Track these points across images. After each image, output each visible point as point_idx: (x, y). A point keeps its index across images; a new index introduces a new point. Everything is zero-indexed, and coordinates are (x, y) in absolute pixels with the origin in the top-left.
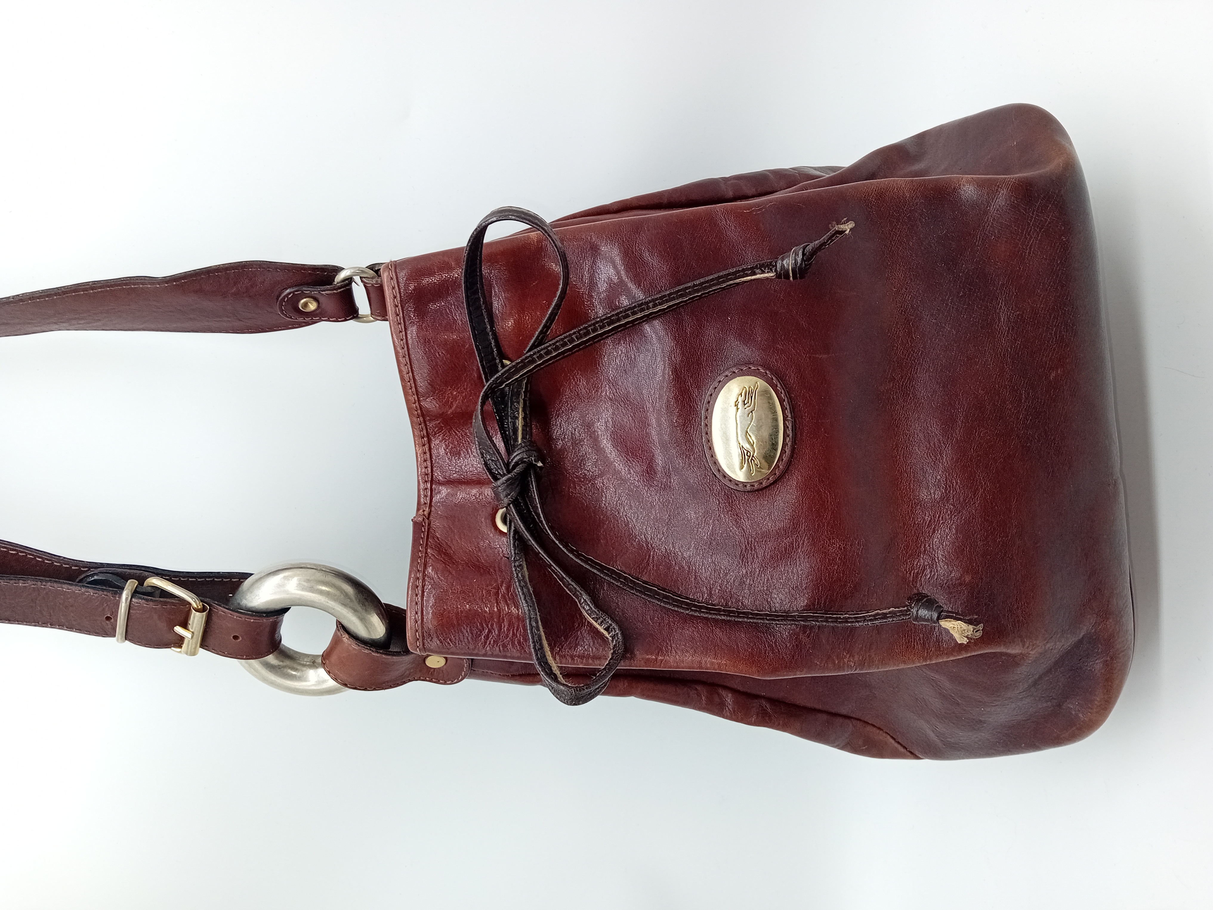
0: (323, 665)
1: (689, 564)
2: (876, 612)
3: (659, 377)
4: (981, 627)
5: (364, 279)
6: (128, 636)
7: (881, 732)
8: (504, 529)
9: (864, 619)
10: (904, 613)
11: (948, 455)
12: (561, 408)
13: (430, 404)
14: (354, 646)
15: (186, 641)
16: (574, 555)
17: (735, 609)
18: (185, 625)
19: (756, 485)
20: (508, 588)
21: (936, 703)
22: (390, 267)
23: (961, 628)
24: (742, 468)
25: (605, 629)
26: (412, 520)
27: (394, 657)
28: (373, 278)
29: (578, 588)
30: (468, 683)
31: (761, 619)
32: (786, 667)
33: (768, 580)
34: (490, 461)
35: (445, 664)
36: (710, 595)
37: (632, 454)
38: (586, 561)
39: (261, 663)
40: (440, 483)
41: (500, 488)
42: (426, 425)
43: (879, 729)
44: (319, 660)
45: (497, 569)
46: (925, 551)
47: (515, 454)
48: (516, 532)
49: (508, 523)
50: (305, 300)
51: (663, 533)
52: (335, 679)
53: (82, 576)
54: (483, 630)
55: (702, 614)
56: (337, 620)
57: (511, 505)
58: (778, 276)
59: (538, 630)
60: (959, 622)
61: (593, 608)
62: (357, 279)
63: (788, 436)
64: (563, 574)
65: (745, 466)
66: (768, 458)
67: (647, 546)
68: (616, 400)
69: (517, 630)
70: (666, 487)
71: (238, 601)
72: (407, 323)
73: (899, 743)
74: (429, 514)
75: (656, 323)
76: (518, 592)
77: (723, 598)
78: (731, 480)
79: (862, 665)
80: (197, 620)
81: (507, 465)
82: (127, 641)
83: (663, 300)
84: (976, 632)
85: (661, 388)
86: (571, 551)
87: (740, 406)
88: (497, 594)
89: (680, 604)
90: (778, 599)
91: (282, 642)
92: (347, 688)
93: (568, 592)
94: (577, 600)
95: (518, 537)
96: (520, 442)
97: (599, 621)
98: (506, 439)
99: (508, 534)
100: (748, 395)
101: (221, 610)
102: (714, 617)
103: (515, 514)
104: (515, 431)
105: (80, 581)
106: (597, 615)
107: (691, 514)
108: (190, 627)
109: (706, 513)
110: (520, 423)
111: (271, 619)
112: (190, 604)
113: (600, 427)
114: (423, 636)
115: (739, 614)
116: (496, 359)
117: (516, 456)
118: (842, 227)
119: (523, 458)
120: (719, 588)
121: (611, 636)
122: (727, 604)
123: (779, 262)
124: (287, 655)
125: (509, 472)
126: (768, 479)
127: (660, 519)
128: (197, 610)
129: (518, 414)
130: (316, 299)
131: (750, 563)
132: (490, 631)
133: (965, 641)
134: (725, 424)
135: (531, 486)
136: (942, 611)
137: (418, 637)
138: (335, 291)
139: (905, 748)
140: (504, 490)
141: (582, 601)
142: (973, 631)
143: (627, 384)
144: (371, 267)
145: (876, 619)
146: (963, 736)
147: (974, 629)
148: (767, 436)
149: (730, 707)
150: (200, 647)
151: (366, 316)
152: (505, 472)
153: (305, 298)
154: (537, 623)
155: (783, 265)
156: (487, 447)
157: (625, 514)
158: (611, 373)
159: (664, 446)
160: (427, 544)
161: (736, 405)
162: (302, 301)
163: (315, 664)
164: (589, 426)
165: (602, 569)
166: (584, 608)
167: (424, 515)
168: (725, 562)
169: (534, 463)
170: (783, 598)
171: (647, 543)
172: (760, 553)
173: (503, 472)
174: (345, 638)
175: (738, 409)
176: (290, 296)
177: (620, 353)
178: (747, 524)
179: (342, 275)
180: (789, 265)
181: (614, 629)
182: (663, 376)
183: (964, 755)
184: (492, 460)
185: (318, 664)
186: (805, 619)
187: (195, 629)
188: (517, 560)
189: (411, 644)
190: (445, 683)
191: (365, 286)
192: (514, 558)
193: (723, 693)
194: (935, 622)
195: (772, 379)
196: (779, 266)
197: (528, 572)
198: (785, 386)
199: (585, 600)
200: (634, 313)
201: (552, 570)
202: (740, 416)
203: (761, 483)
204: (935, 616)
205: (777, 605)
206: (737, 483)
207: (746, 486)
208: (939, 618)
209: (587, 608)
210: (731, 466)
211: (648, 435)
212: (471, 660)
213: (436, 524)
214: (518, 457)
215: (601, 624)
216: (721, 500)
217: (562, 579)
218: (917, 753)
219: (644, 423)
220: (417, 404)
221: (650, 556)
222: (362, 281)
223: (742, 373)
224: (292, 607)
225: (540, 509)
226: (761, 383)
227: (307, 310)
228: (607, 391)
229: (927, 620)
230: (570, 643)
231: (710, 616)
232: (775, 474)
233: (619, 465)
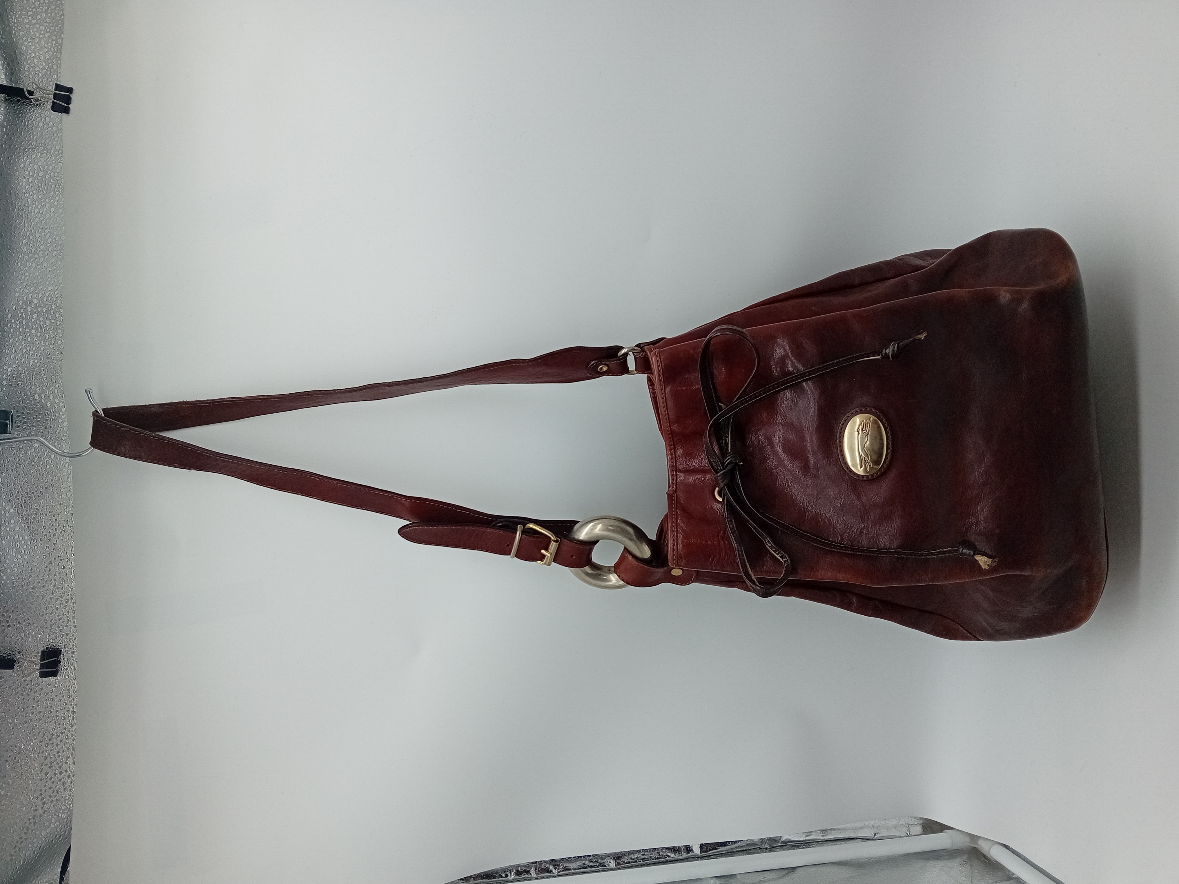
0: (615, 572)
1: (829, 520)
2: (940, 550)
3: (811, 413)
4: (997, 560)
5: (635, 354)
6: (518, 555)
7: (954, 623)
8: (721, 500)
9: (933, 554)
10: (956, 551)
11: (988, 459)
12: (752, 429)
13: (675, 427)
14: (635, 562)
15: (546, 557)
16: (762, 515)
17: (856, 547)
18: (546, 549)
19: (870, 477)
20: (724, 533)
21: (985, 604)
22: (657, 354)
23: (985, 560)
24: (861, 467)
25: (780, 557)
26: (667, 493)
27: (657, 569)
28: (640, 352)
29: (764, 534)
30: (695, 585)
31: (872, 553)
32: (886, 580)
33: (877, 531)
34: (713, 462)
35: (682, 573)
36: (842, 539)
37: (795, 456)
38: (769, 518)
39: (582, 571)
40: (681, 472)
41: (719, 478)
42: (673, 439)
43: (953, 621)
44: (613, 569)
45: (717, 522)
46: (973, 514)
47: (727, 458)
48: (728, 501)
49: (723, 496)
50: (601, 366)
51: (814, 502)
52: (623, 580)
53: (494, 523)
54: (711, 556)
55: (837, 550)
56: (624, 547)
57: (725, 487)
58: (883, 357)
59: (743, 557)
60: (984, 557)
61: (773, 545)
62: (631, 353)
63: (890, 449)
64: (755, 526)
65: (863, 466)
66: (876, 462)
67: (804, 510)
68: (785, 425)
69: (730, 556)
70: (815, 476)
71: (573, 536)
72: (666, 385)
73: (966, 630)
74: (676, 489)
75: (809, 382)
76: (731, 535)
77: (850, 540)
78: (855, 474)
79: (933, 579)
80: (553, 546)
81: (723, 464)
82: (515, 558)
83: (814, 371)
84: (994, 562)
85: (813, 420)
86: (760, 513)
87: (860, 432)
88: (718, 536)
89: (824, 544)
90: (883, 542)
91: (593, 560)
92: (629, 585)
93: (759, 536)
94: (763, 540)
95: (729, 504)
96: (729, 451)
97: (777, 552)
98: (721, 448)
99: (723, 502)
100: (864, 425)
101: (565, 541)
102: (844, 551)
103: (728, 492)
104: (727, 444)
105: (494, 525)
106: (776, 549)
107: (831, 492)
108: (549, 550)
109: (840, 491)
110: (729, 440)
111: (588, 547)
112: (550, 538)
113: (776, 440)
114: (678, 558)
115: (859, 550)
116: (715, 404)
117: (728, 460)
118: (919, 337)
119: (732, 461)
120: (847, 535)
121: (784, 561)
122: (852, 544)
123: (884, 351)
124: (596, 567)
125: (724, 468)
126: (877, 473)
127: (812, 494)
128: (553, 541)
129: (728, 435)
130: (607, 365)
131: (866, 521)
132: (714, 556)
133: (987, 567)
134: (851, 442)
135: (736, 476)
136: (976, 551)
137: (675, 558)
138: (619, 361)
139: (970, 633)
140: (721, 478)
141: (767, 541)
142: (992, 562)
143: (792, 416)
144: (638, 346)
145: (939, 554)
146: (1004, 625)
147: (992, 561)
148: (877, 449)
149: (855, 605)
150: (553, 561)
151: (633, 371)
152: (722, 468)
153: (601, 365)
154: (742, 553)
155: (886, 352)
156: (710, 453)
157: (790, 491)
158: (782, 409)
159: (814, 453)
160: (677, 508)
161: (858, 431)
162: (600, 367)
163: (610, 571)
164: (769, 439)
165: (778, 523)
166: (768, 545)
167: (673, 490)
168: (851, 520)
169: (738, 463)
170: (886, 541)
171: (804, 508)
172: (872, 515)
173: (720, 468)
174: (630, 557)
175: (859, 433)
176: (594, 365)
177: (788, 398)
178: (864, 499)
179: (623, 351)
180: (889, 353)
181: (786, 557)
182: (814, 412)
183: (1006, 637)
184: (714, 462)
185: (612, 571)
186: (898, 553)
187: (552, 552)
188: (729, 518)
189: (671, 563)
190: (681, 585)
191: (635, 357)
192: (727, 516)
193: (851, 596)
194: (972, 557)
195: (880, 415)
196: (883, 352)
197: (735, 524)
198: (887, 419)
199: (768, 541)
200: (797, 379)
201: (749, 523)
202: (860, 438)
203: (873, 476)
204: (972, 553)
205: (882, 545)
206: (858, 476)
207: (864, 477)
208: (974, 554)
209: (770, 545)
210: (855, 465)
211: (805, 446)
212: (697, 572)
213: (681, 495)
214: (729, 460)
215: (778, 554)
216: (848, 485)
217: (755, 528)
218: (977, 636)
219: (803, 439)
220: (669, 428)
221: (805, 516)
222: (633, 354)
223: (862, 412)
224: (600, 540)
225: (742, 490)
226: (873, 417)
227: (602, 371)
228: (780, 419)
229: (968, 556)
230: (760, 564)
231: (842, 551)
232: (882, 471)
233: (787, 463)
